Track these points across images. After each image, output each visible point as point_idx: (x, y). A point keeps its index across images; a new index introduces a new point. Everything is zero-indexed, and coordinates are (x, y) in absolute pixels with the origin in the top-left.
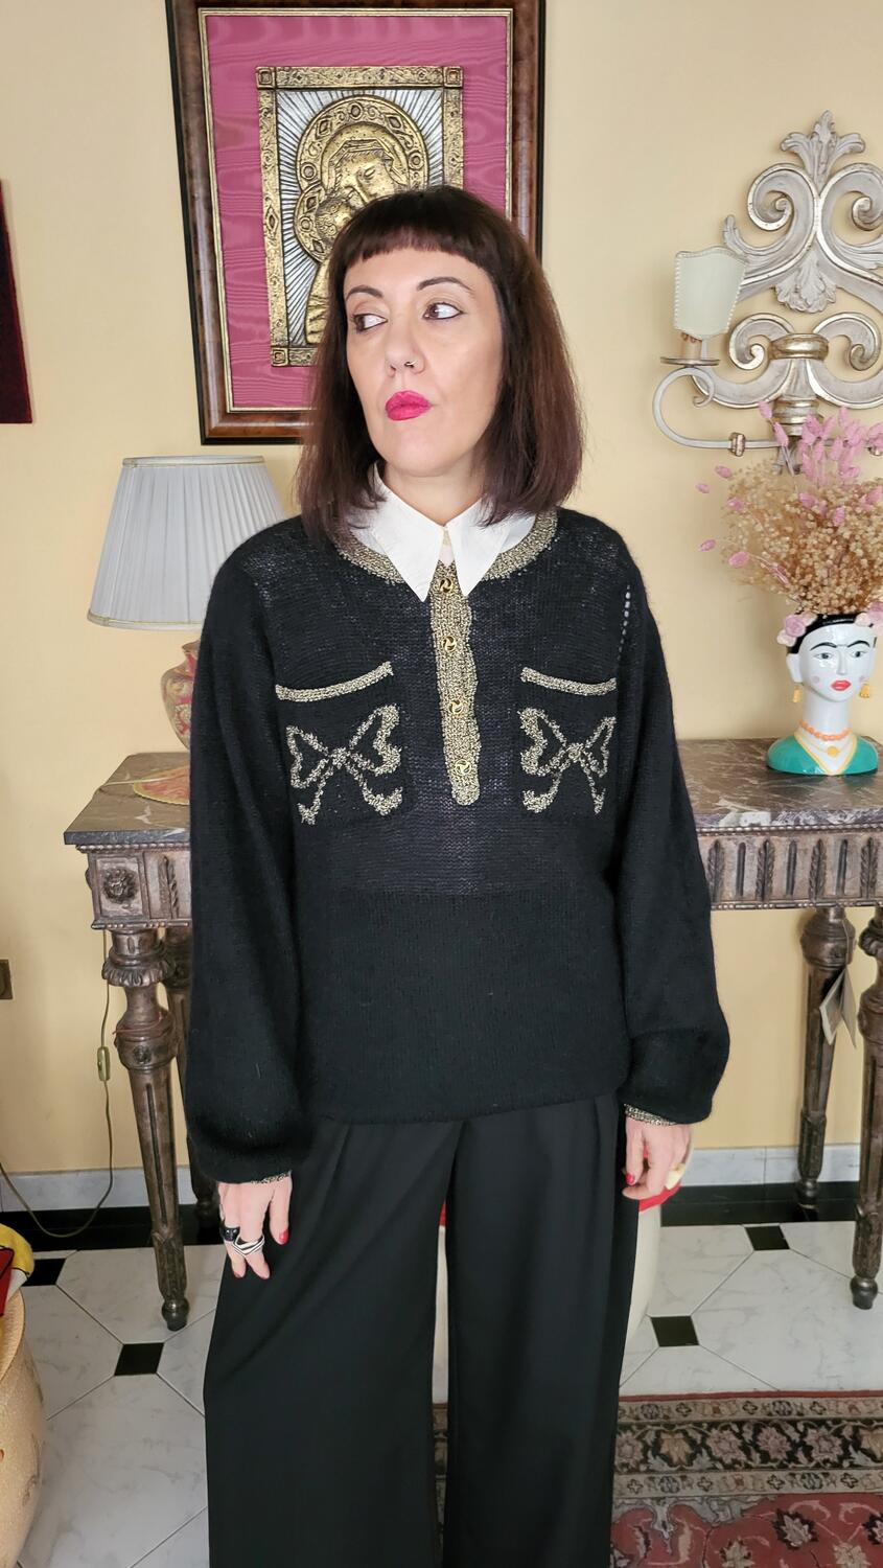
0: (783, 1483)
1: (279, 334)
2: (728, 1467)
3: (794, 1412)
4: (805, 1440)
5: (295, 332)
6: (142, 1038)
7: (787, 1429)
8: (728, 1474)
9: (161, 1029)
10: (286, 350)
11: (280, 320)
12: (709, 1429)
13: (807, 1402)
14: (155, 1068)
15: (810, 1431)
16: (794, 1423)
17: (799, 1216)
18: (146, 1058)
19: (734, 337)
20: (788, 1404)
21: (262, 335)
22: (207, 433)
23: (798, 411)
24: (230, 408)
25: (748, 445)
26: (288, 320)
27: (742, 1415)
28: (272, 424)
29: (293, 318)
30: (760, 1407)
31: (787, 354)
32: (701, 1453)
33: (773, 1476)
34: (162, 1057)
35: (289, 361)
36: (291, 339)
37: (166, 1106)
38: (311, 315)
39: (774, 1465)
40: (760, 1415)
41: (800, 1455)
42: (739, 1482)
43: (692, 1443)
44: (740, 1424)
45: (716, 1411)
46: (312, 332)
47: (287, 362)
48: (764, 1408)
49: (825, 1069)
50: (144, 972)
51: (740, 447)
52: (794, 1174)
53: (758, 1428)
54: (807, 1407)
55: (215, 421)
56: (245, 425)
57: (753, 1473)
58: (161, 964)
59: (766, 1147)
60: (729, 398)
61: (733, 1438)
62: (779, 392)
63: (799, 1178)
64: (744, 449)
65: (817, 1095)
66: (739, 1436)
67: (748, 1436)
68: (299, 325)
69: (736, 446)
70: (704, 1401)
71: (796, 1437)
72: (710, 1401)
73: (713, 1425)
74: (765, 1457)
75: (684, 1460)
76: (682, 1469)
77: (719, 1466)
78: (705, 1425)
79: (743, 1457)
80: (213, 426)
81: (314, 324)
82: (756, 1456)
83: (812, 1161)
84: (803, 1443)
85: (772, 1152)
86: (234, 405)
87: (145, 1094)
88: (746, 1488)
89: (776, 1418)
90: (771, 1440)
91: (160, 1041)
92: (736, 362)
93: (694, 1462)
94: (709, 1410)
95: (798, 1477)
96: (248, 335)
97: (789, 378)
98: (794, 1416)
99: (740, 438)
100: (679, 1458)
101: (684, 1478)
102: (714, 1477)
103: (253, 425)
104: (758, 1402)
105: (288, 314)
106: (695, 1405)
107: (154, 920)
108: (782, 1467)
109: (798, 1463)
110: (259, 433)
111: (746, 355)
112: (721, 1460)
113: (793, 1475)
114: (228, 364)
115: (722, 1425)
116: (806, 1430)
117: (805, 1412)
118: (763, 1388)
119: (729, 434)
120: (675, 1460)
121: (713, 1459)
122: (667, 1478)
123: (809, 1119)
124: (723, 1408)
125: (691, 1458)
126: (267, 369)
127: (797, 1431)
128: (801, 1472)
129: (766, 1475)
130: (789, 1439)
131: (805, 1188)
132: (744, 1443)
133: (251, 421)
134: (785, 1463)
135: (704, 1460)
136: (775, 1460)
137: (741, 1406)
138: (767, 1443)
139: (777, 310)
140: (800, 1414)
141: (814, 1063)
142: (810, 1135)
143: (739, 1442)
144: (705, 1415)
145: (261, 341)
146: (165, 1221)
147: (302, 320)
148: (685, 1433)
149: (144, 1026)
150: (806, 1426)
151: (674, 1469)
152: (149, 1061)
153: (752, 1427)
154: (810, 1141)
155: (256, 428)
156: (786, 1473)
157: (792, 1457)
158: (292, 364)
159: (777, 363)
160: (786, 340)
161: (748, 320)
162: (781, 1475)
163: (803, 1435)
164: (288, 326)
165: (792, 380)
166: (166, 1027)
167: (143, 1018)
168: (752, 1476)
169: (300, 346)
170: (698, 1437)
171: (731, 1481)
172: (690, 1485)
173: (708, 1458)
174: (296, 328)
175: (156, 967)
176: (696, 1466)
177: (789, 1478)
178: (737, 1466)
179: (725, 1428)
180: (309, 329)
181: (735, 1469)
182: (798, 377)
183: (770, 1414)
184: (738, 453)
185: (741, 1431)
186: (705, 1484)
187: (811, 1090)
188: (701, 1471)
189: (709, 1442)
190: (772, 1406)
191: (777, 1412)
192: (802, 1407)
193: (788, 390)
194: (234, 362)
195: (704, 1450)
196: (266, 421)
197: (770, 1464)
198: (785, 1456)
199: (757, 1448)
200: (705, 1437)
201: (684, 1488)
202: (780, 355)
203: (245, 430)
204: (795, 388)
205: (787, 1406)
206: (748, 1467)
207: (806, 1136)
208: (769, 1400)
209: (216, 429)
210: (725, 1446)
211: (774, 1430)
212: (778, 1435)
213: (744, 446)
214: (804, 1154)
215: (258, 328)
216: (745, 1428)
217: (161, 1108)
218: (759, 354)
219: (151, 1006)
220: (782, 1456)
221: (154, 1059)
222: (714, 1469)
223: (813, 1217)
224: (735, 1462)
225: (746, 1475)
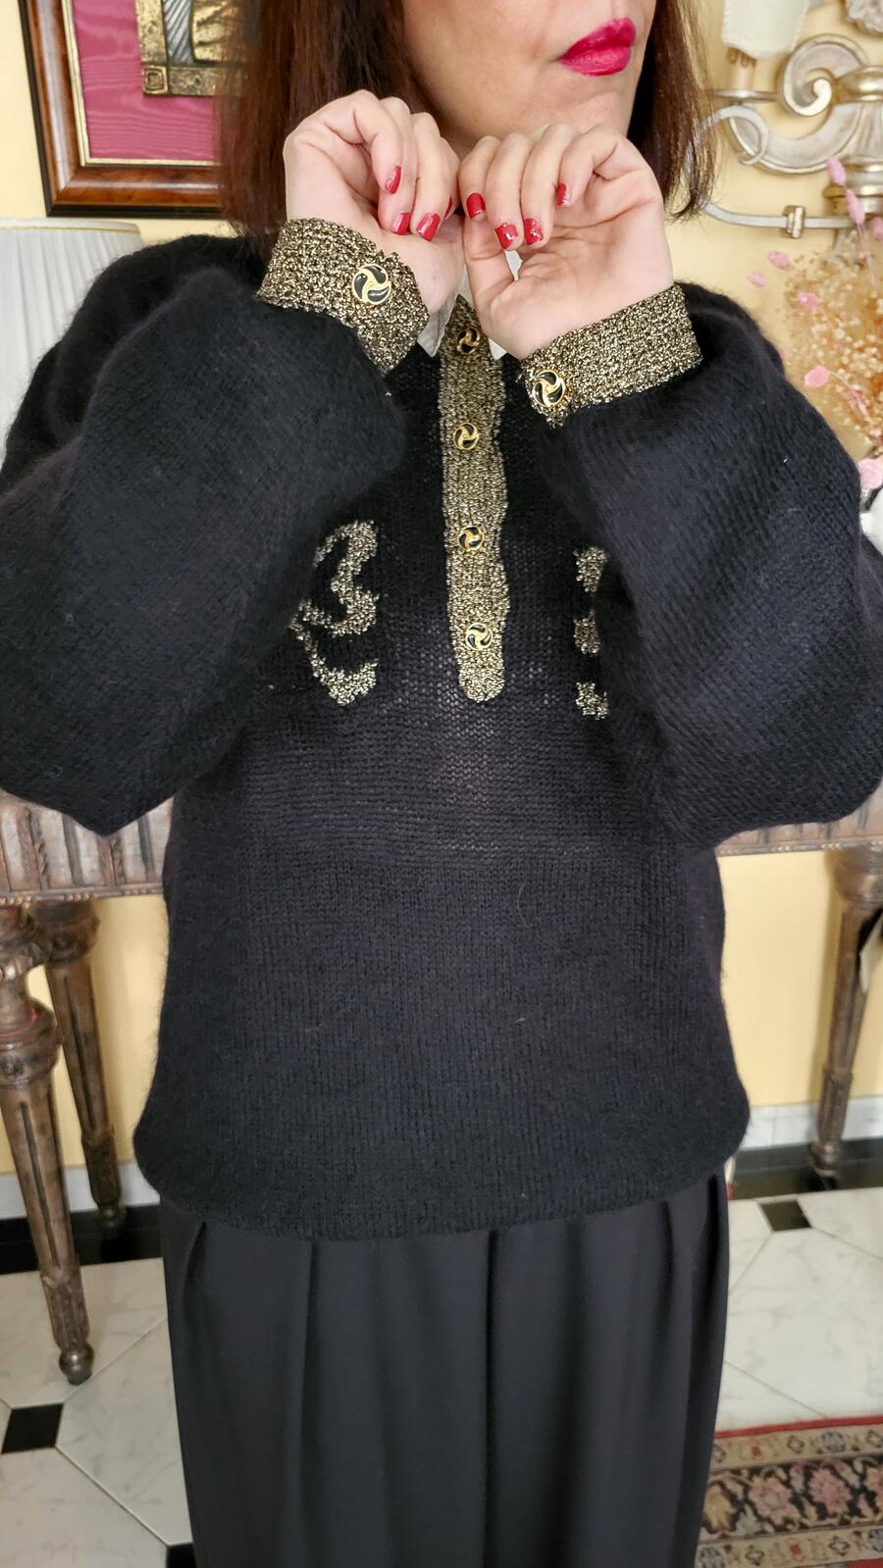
0: (847, 1546)
1: (151, 44)
2: (780, 1529)
3: (848, 1447)
4: (867, 1483)
5: (177, 41)
6: (10, 1046)
7: (842, 1469)
8: (782, 1539)
9: (35, 1032)
10: (164, 70)
11: (154, 23)
12: (750, 1478)
13: (861, 1432)
14: (32, 1081)
15: (871, 1471)
16: (849, 1462)
17: (815, 1184)
18: (17, 1070)
19: (790, 67)
20: (840, 1436)
21: (128, 47)
22: (54, 197)
23: (870, 177)
24: (86, 159)
25: (809, 223)
26: (165, 24)
27: (787, 1456)
28: (146, 185)
29: (172, 20)
30: (807, 1444)
31: (855, 95)
32: (744, 1511)
33: (835, 1538)
34: (40, 1067)
35: (169, 87)
36: (171, 53)
37: (49, 1130)
38: (199, 16)
39: (834, 1521)
40: (808, 1454)
41: (863, 1505)
42: (795, 1549)
43: (732, 1497)
44: (787, 1467)
45: (756, 1452)
46: (202, 44)
47: (166, 89)
48: (812, 1443)
49: (855, 1020)
50: (7, 962)
51: (798, 226)
52: (809, 1134)
53: (808, 1470)
54: (862, 1438)
55: (64, 179)
56: (107, 185)
57: (811, 1534)
58: (30, 950)
59: (776, 1106)
60: (778, 158)
61: (780, 1488)
62: (845, 152)
63: (816, 1139)
64: (803, 229)
65: (844, 1051)
66: (787, 1484)
67: (798, 1483)
68: (181, 32)
69: (793, 223)
70: (740, 1439)
71: (854, 1480)
72: (746, 1439)
73: (755, 1471)
74: (822, 1511)
75: (726, 1523)
76: (724, 1537)
77: (769, 1528)
78: (745, 1473)
79: (795, 1514)
80: (62, 185)
81: (203, 31)
82: (811, 1511)
83: (835, 1124)
84: (864, 1489)
85: (783, 1111)
86: (92, 155)
87: (19, 1115)
88: (804, 1557)
89: (828, 1456)
90: (825, 1486)
91: (36, 1047)
92: (791, 102)
93: (738, 1525)
94: (747, 1451)
95: (865, 1536)
96: (108, 46)
97: (859, 130)
98: (849, 1453)
99: (799, 212)
100: (719, 1522)
101: (728, 1548)
102: (765, 1544)
103: (120, 185)
104: (805, 1436)
105: (164, 14)
106: (730, 1445)
107: (16, 894)
108: (845, 1523)
109: (862, 1516)
110: (130, 198)
111: (807, 95)
112: (769, 1520)
113: (858, 1534)
114: (80, 92)
115: (766, 1470)
116: (865, 1469)
117: (860, 1446)
118: (807, 1416)
119: (781, 209)
120: (715, 1524)
121: (760, 1519)
122: (708, 1549)
123: (834, 1078)
124: (764, 1448)
125: (734, 1519)
126: (137, 100)
127: (855, 1472)
128: (868, 1528)
129: (826, 1537)
130: (847, 1485)
131: (823, 1151)
132: (795, 1494)
133: (118, 179)
134: (847, 1517)
135: (749, 1521)
136: (834, 1515)
137: (785, 1442)
138: (821, 1491)
139: (845, 31)
140: (856, 1449)
141: (843, 1014)
142: (834, 1094)
143: (788, 1493)
144: (741, 1458)
145: (126, 56)
146: (56, 1263)
147: (185, 24)
148: (722, 1485)
149: (11, 1031)
150: (866, 1464)
151: (715, 1537)
152: (22, 1073)
153: (801, 1471)
154: (834, 1103)
155: (124, 190)
156: (850, 1531)
157: (854, 1510)
158: (175, 91)
159: (843, 110)
160: (859, 75)
161: (811, 43)
162: (844, 1534)
163: (863, 1477)
164: (166, 33)
165: (862, 134)
166: (42, 1027)
167: (10, 1019)
168: (810, 1540)
169: (184, 64)
170: (738, 1490)
171: (785, 1549)
172: (737, 1559)
173: (754, 1519)
174: (177, 37)
175: (23, 954)
176: (741, 1531)
177: (854, 1537)
178: (789, 1527)
179: (770, 1474)
180: (196, 38)
181: (787, 1531)
182: (872, 129)
183: (820, 1452)
184: (796, 234)
185: (789, 1478)
186: (755, 1556)
187: (838, 1044)
188: (747, 1537)
189: (753, 1496)
190: (820, 1440)
191: (829, 1448)
192: (857, 1440)
193: (857, 149)
194: (87, 89)
195: (748, 1509)
196: (139, 180)
197: (829, 1521)
198: (845, 1508)
199: (810, 1499)
200: (747, 1489)
201: (730, 1562)
202: (848, 97)
203: (109, 194)
204: (867, 145)
205: (838, 1439)
206: (803, 1527)
207: (828, 1095)
208: (816, 1433)
209: (67, 191)
210: (771, 1500)
211: (827, 1473)
212: (832, 1479)
213: (803, 224)
214: (826, 1115)
215: (121, 36)
216: (793, 1473)
217: (42, 1129)
218: (824, 91)
219: (20, 1002)
220: (842, 1509)
221: (28, 1072)
222: (763, 1532)
223: (832, 1185)
224: (788, 1521)
225: (802, 1538)
